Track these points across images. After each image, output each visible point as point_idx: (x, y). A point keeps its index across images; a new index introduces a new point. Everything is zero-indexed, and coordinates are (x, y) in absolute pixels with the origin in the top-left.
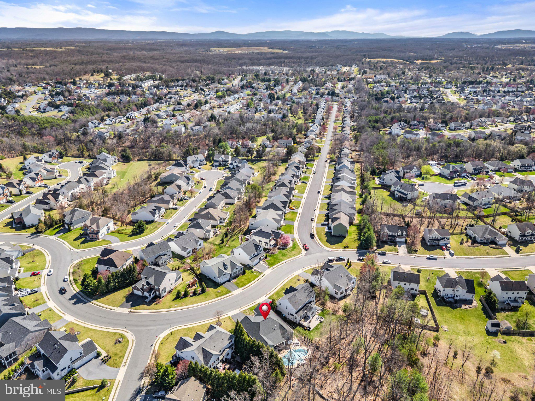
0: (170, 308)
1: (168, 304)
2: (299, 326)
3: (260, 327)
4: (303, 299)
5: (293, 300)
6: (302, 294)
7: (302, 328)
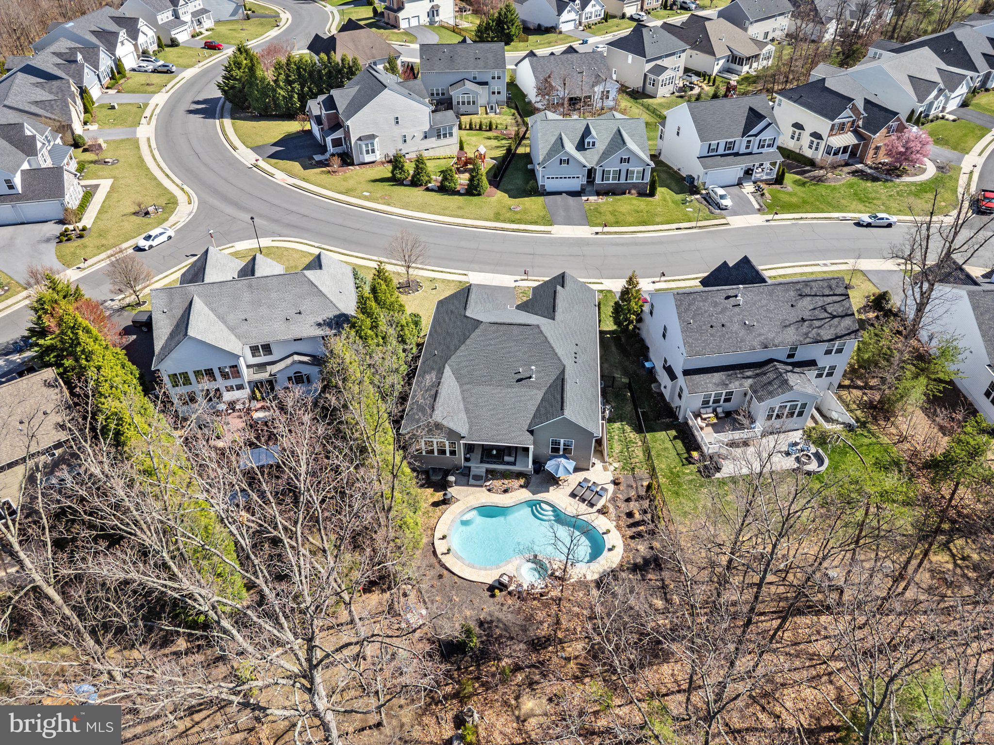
0: (346, 192)
1: (351, 183)
2: (673, 433)
3: (468, 342)
4: (762, 331)
5: (706, 312)
6: (773, 306)
7: (679, 444)
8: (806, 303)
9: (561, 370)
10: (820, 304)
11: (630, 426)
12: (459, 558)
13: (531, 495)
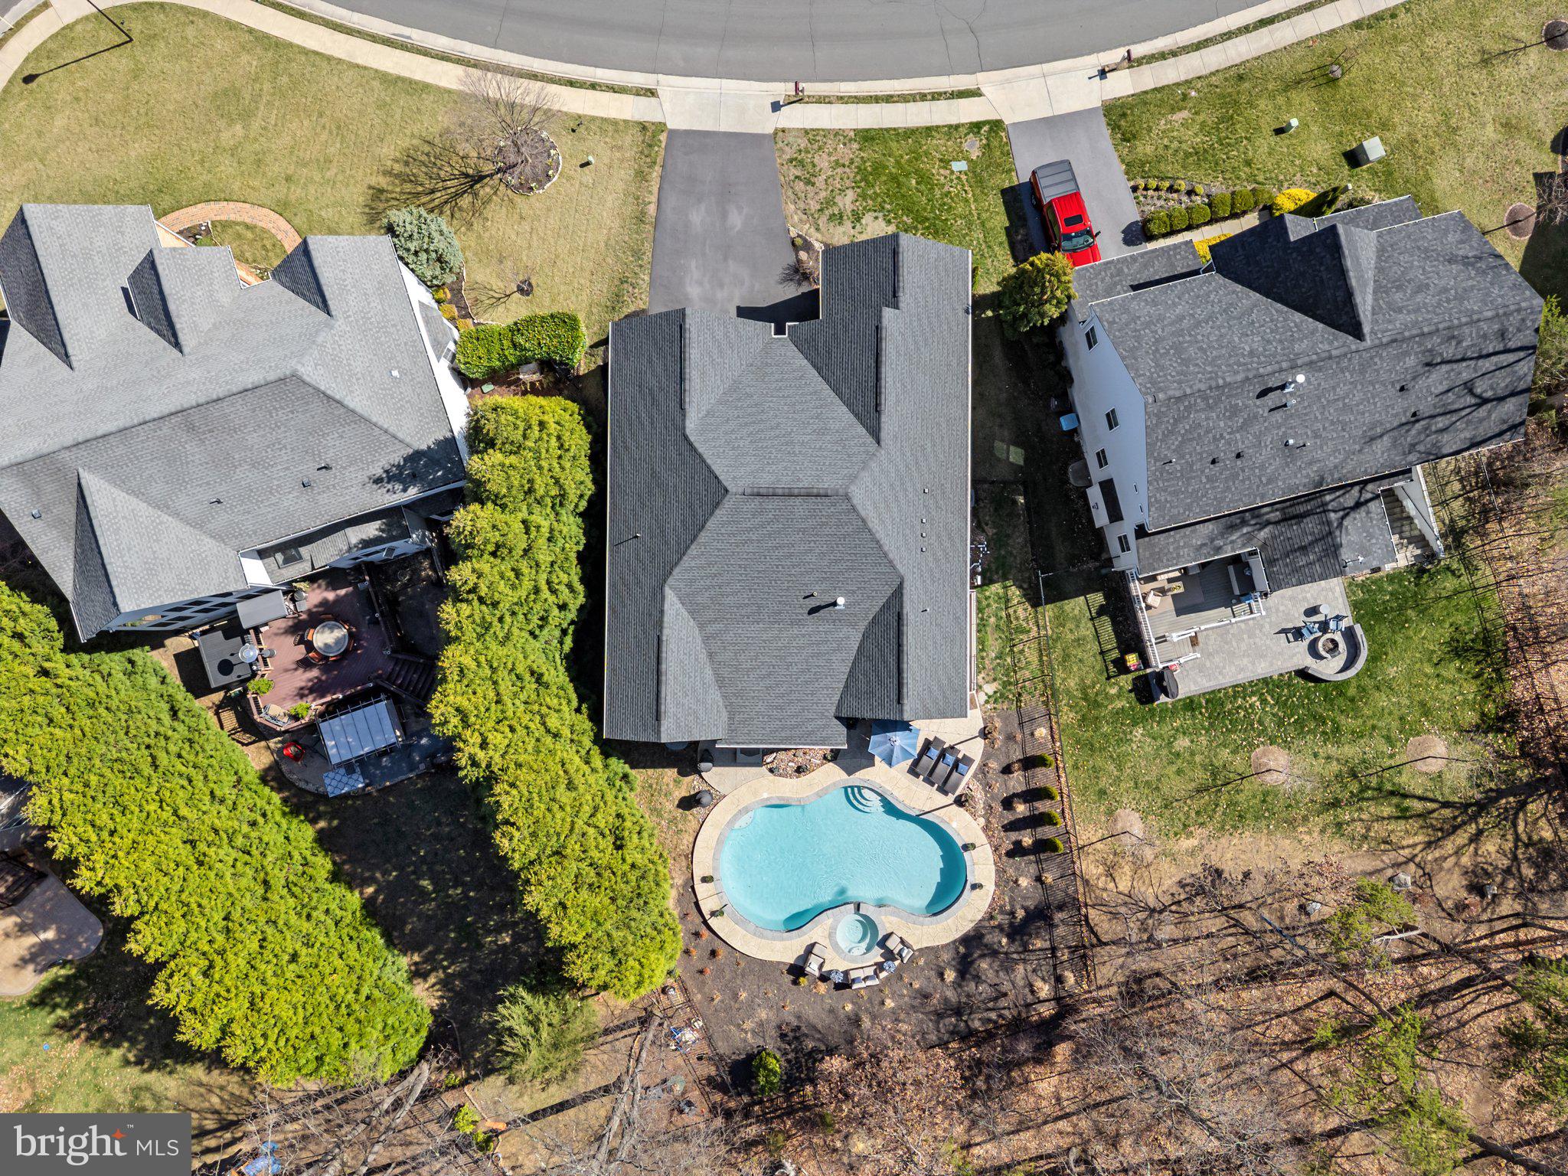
2: (1098, 599)
3: (703, 537)
4: (1319, 454)
5: (1208, 432)
6: (1359, 396)
7: (1106, 626)
8: (1437, 380)
9: (895, 587)
10: (1465, 376)
11: (1020, 587)
12: (741, 921)
13: (843, 775)
